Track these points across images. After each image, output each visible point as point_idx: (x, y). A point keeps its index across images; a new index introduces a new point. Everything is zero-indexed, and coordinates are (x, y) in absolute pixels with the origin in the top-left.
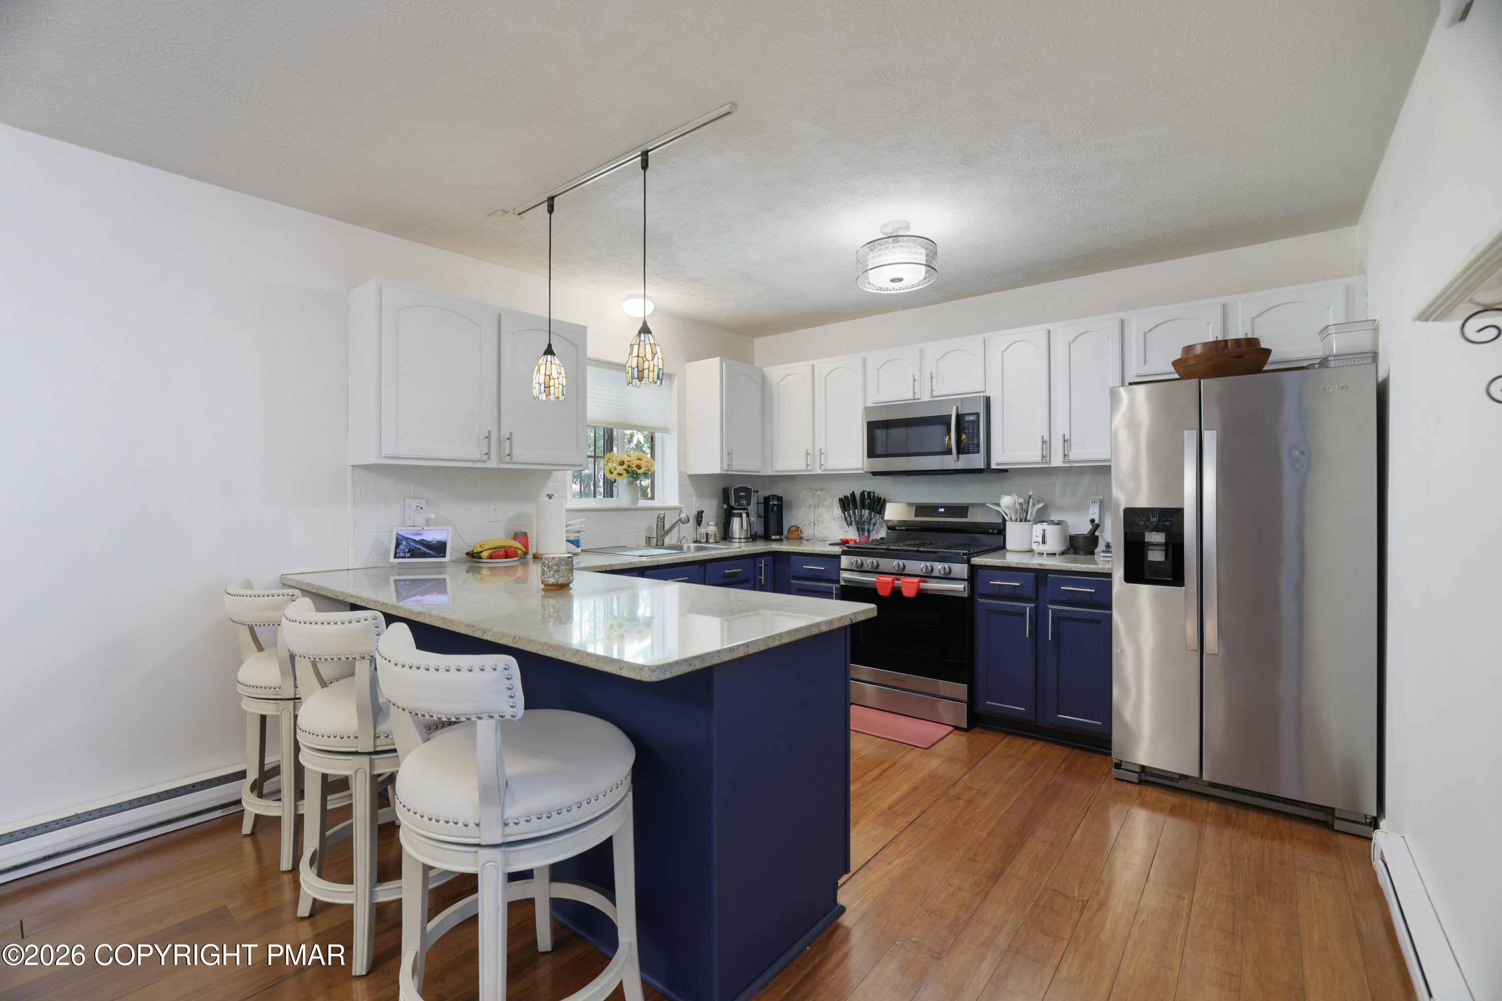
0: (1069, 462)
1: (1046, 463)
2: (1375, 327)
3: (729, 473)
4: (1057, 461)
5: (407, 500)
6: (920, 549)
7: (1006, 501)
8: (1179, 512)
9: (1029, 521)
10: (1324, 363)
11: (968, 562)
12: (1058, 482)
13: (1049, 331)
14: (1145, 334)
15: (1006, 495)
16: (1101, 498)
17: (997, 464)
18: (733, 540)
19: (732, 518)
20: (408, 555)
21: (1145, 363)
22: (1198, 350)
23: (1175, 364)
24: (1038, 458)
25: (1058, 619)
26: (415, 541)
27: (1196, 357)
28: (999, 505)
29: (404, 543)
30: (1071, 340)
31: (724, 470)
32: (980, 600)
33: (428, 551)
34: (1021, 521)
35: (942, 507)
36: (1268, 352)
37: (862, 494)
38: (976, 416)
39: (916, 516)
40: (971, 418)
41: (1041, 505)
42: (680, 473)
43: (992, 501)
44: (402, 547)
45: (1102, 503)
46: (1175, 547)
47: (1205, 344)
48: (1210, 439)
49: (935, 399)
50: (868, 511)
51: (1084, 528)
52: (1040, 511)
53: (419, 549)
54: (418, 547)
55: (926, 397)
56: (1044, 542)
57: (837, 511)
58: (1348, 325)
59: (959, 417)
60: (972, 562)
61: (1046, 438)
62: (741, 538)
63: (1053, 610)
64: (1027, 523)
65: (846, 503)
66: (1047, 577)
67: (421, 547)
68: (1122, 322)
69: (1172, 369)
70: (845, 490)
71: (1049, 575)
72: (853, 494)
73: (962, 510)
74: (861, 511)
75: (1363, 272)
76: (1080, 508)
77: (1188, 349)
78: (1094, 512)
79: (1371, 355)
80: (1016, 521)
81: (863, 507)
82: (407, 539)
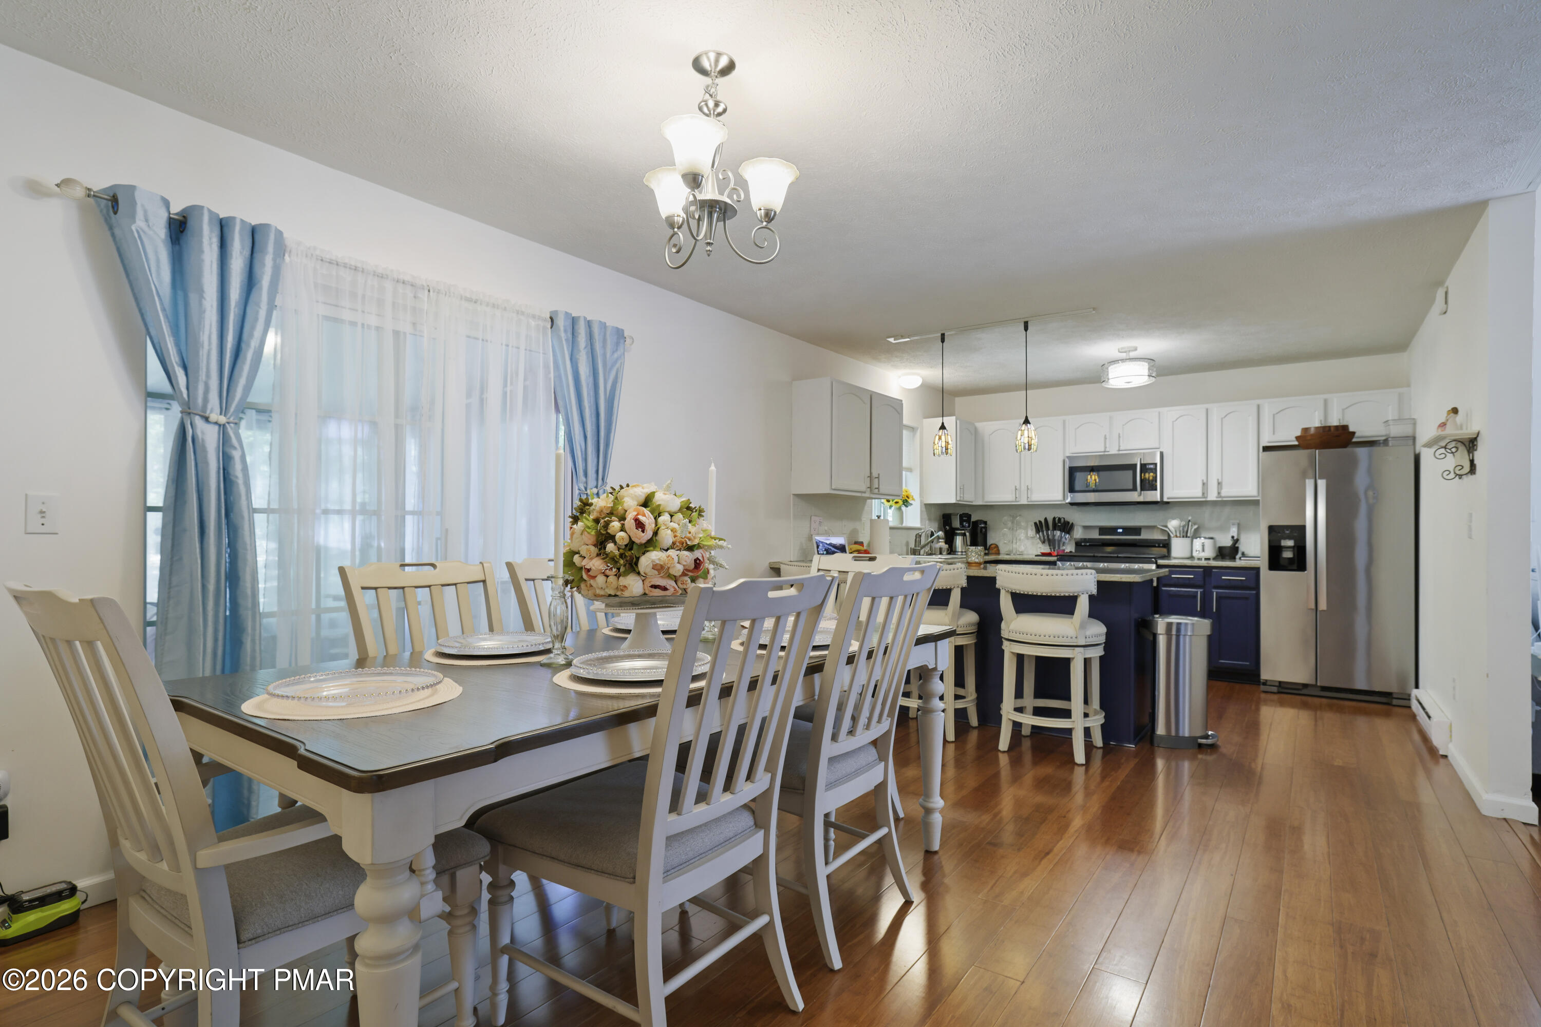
0: (1221, 497)
1: (1205, 498)
2: (1414, 423)
3: (960, 502)
4: (1212, 496)
5: (812, 517)
6: (1119, 555)
7: (1173, 524)
8: (1303, 528)
9: (1189, 537)
10: (1386, 442)
11: (1156, 563)
12: (1207, 512)
13: (1207, 410)
14: (1274, 415)
15: (1173, 519)
16: (1238, 521)
17: (1168, 498)
18: (957, 553)
19: (955, 537)
20: (825, 552)
21: (1274, 434)
22: (1312, 431)
23: (1297, 438)
24: (1200, 495)
25: (1219, 598)
26: (827, 544)
27: (1312, 435)
28: (1166, 526)
29: (821, 545)
30: (1223, 416)
31: (957, 501)
32: (1164, 588)
33: (836, 550)
34: (1183, 537)
35: (1120, 528)
36: (1354, 433)
37: (1054, 519)
38: (1154, 465)
39: (1100, 535)
40: (1152, 466)
41: (1196, 527)
42: (921, 502)
43: (1162, 524)
44: (820, 547)
45: (1239, 525)
46: (1300, 549)
47: (1317, 428)
48: (1322, 484)
49: (1121, 452)
50: (1059, 532)
51: (1228, 543)
52: (1196, 530)
53: (830, 549)
54: (830, 547)
55: (1113, 451)
56: (1203, 551)
57: (1031, 532)
58: (1400, 420)
59: (1141, 465)
60: (1158, 564)
61: (1205, 481)
62: (963, 552)
63: (1216, 592)
64: (1187, 538)
65: (1039, 527)
66: (1211, 572)
67: (831, 548)
68: (1258, 406)
69: (1295, 439)
70: (1040, 516)
71: (1214, 570)
72: (1046, 519)
73: (1137, 530)
74: (1054, 532)
75: (1409, 386)
76: (1223, 528)
77: (1306, 430)
78: (1234, 531)
79: (1412, 438)
80: (1180, 537)
81: (1055, 528)
82: (822, 542)
